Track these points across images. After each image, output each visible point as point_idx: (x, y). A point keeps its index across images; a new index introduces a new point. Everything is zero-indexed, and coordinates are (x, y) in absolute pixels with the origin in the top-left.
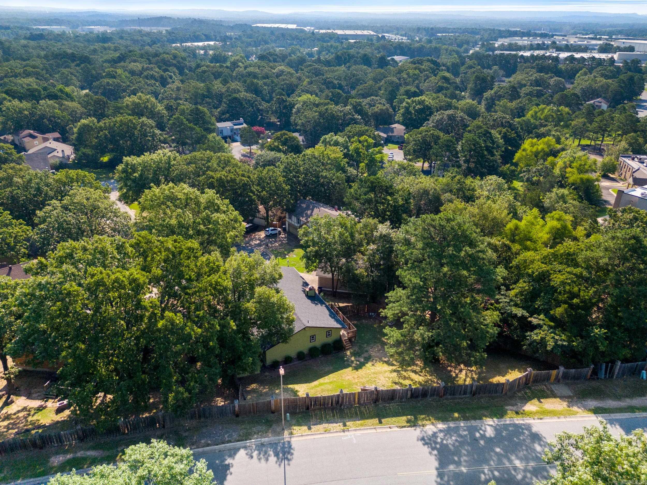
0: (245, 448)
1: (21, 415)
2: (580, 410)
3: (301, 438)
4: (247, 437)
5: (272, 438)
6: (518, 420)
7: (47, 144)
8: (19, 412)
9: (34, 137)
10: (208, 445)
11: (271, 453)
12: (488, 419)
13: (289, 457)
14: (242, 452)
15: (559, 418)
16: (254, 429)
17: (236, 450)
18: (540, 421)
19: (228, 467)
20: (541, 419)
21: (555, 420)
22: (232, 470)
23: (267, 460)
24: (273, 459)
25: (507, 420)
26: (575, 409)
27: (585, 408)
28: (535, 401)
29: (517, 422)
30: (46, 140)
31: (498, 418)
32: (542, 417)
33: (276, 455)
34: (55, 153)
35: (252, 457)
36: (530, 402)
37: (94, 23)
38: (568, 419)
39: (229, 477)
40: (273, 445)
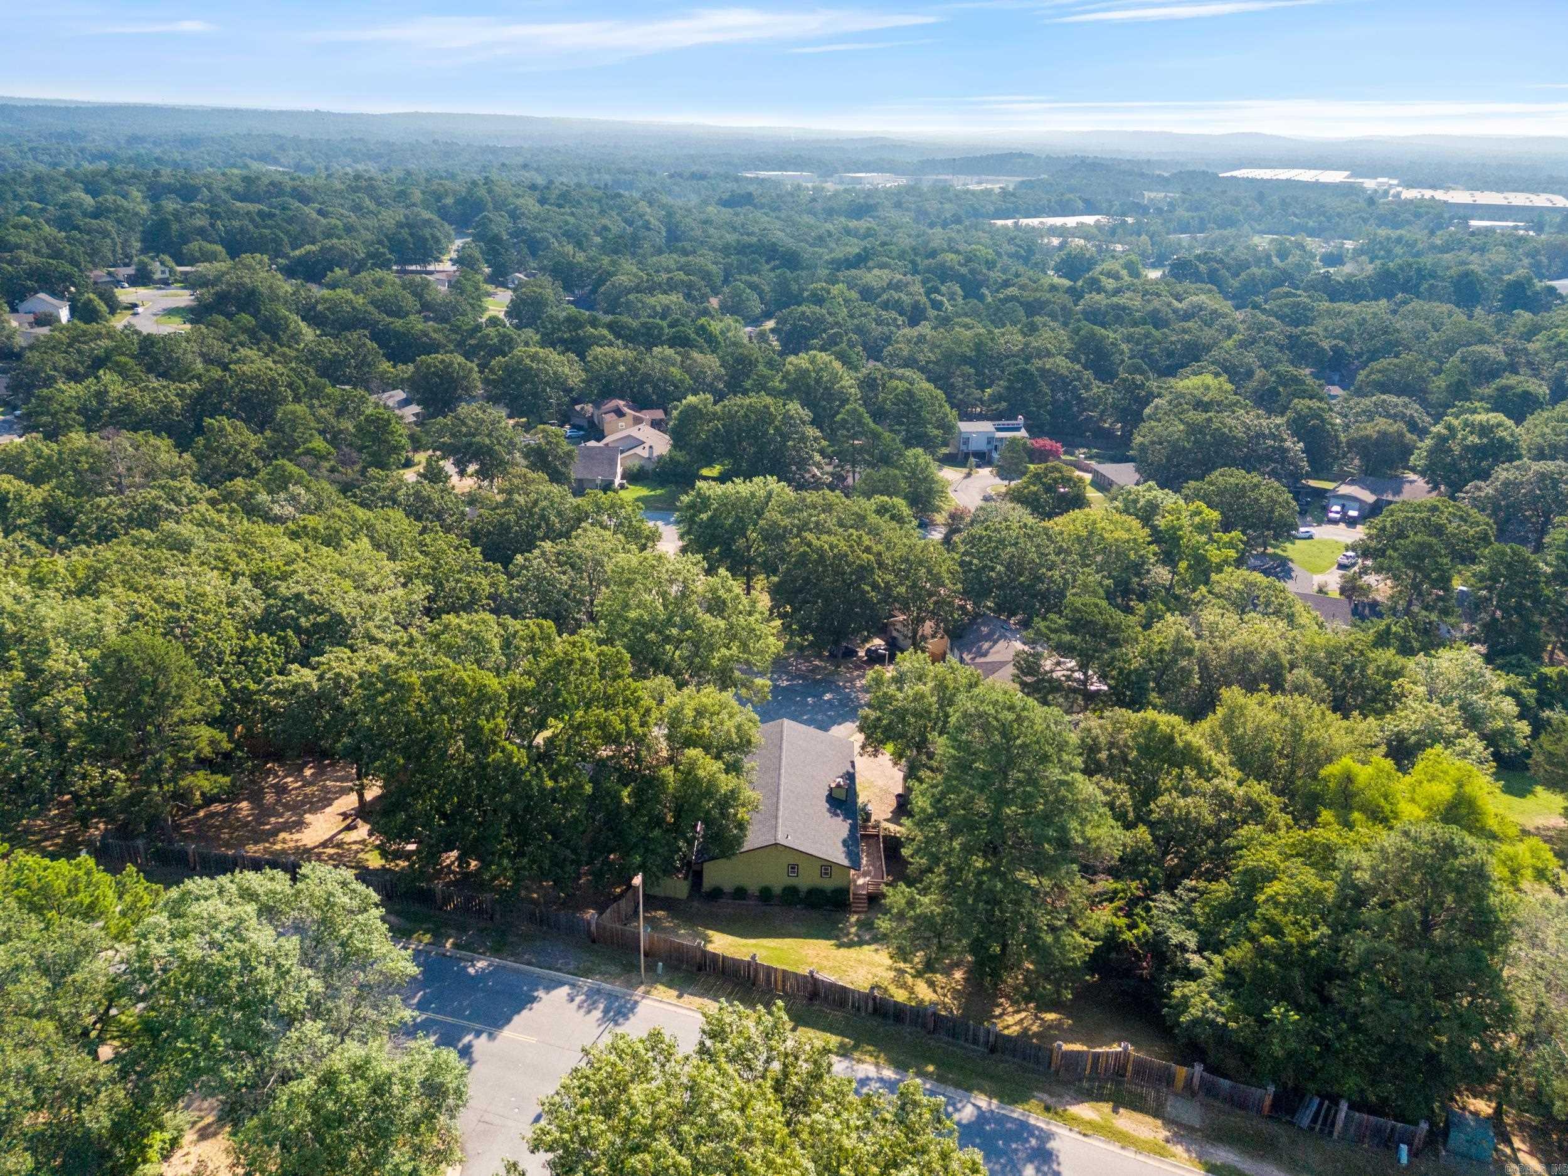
0: (573, 986)
1: (354, 847)
2: (1186, 1155)
3: (657, 1004)
4: (587, 973)
5: (617, 988)
6: (1038, 1120)
7: (634, 432)
8: (355, 842)
9: (620, 413)
10: (529, 964)
11: (601, 1006)
12: (983, 1097)
13: (621, 1020)
14: (565, 990)
15: (1123, 1148)
16: (603, 968)
17: (561, 984)
18: (1080, 1137)
19: (534, 999)
20: (1085, 1135)
21: (1115, 1148)
22: (535, 1005)
23: (589, 1012)
24: (597, 1014)
25: (1017, 1112)
26: (1179, 1150)
27: (1200, 1157)
28: (1106, 1107)
29: (1032, 1121)
30: (638, 421)
31: (1001, 1102)
32: (1090, 1132)
33: (606, 1012)
34: (639, 450)
35: (572, 1000)
36: (1093, 1104)
37: (867, 167)
38: (1139, 1157)
39: (525, 1013)
40: (611, 997)
